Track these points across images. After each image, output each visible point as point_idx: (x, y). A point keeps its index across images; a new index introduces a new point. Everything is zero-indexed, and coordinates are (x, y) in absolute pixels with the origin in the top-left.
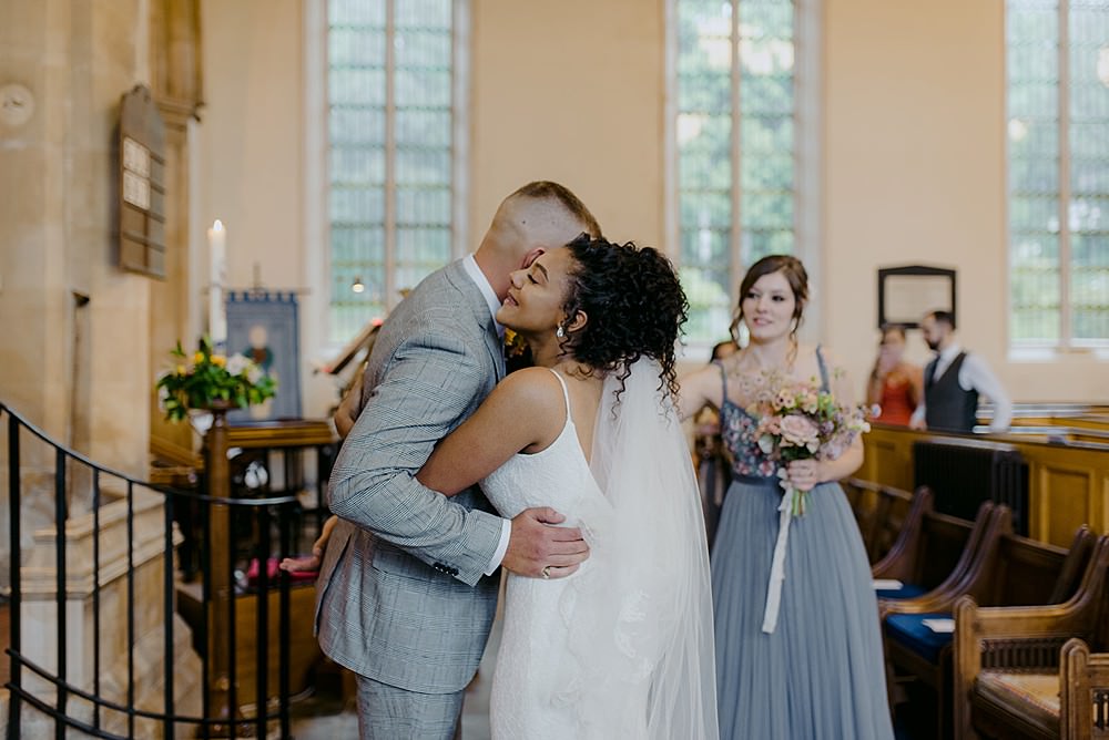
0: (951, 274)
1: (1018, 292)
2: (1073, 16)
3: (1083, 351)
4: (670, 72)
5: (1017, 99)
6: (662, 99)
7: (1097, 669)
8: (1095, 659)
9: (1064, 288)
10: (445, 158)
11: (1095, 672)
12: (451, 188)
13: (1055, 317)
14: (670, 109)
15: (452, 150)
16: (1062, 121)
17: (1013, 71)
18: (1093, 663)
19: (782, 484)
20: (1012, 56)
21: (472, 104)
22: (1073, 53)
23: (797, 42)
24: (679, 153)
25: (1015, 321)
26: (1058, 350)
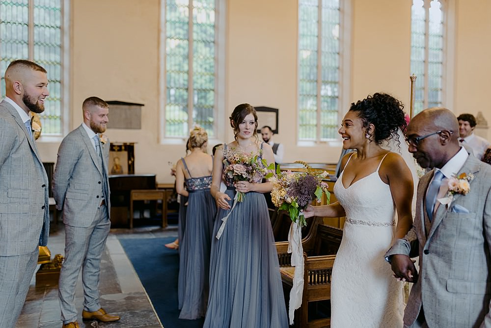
0: (276, 111)
1: (302, 119)
2: (323, 11)
3: (325, 142)
4: (163, 20)
5: (303, 42)
6: (159, 31)
7: (310, 262)
8: (309, 258)
9: (318, 118)
10: (58, 50)
11: (309, 263)
12: (61, 64)
13: (315, 128)
14: (162, 36)
15: (61, 47)
16: (318, 52)
17: (301, 30)
18: (308, 260)
19: (236, 190)
20: (301, 24)
21: (71, 27)
22: (323, 25)
23: (216, 11)
24: (166, 55)
25: (301, 130)
26: (316, 142)
